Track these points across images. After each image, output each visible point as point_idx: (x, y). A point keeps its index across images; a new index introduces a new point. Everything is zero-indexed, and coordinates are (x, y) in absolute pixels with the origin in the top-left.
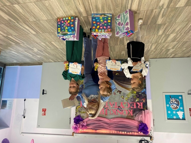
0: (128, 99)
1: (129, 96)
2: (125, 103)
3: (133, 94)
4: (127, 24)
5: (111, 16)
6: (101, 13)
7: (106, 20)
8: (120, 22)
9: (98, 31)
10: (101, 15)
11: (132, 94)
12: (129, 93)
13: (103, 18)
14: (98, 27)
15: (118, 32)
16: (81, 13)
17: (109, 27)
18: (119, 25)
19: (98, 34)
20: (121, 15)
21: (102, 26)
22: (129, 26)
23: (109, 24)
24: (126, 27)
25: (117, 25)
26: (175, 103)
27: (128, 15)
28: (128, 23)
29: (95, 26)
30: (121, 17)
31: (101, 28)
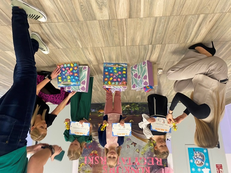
0: (144, 154)
1: (145, 150)
2: (141, 159)
3: (151, 147)
4: (145, 78)
5: (127, 66)
6: (114, 62)
7: (120, 71)
8: (137, 74)
9: (111, 84)
10: (115, 64)
11: (149, 146)
12: (145, 145)
13: (117, 69)
14: (111, 79)
15: (135, 85)
16: (91, 62)
17: (124, 79)
18: (136, 78)
19: (111, 87)
20: (138, 66)
21: (115, 77)
22: (147, 80)
23: (124, 76)
24: (144, 81)
25: (133, 76)
26: (200, 157)
27: (146, 67)
28: (146, 76)
29: (107, 78)
30: (138, 68)
31: (115, 80)
